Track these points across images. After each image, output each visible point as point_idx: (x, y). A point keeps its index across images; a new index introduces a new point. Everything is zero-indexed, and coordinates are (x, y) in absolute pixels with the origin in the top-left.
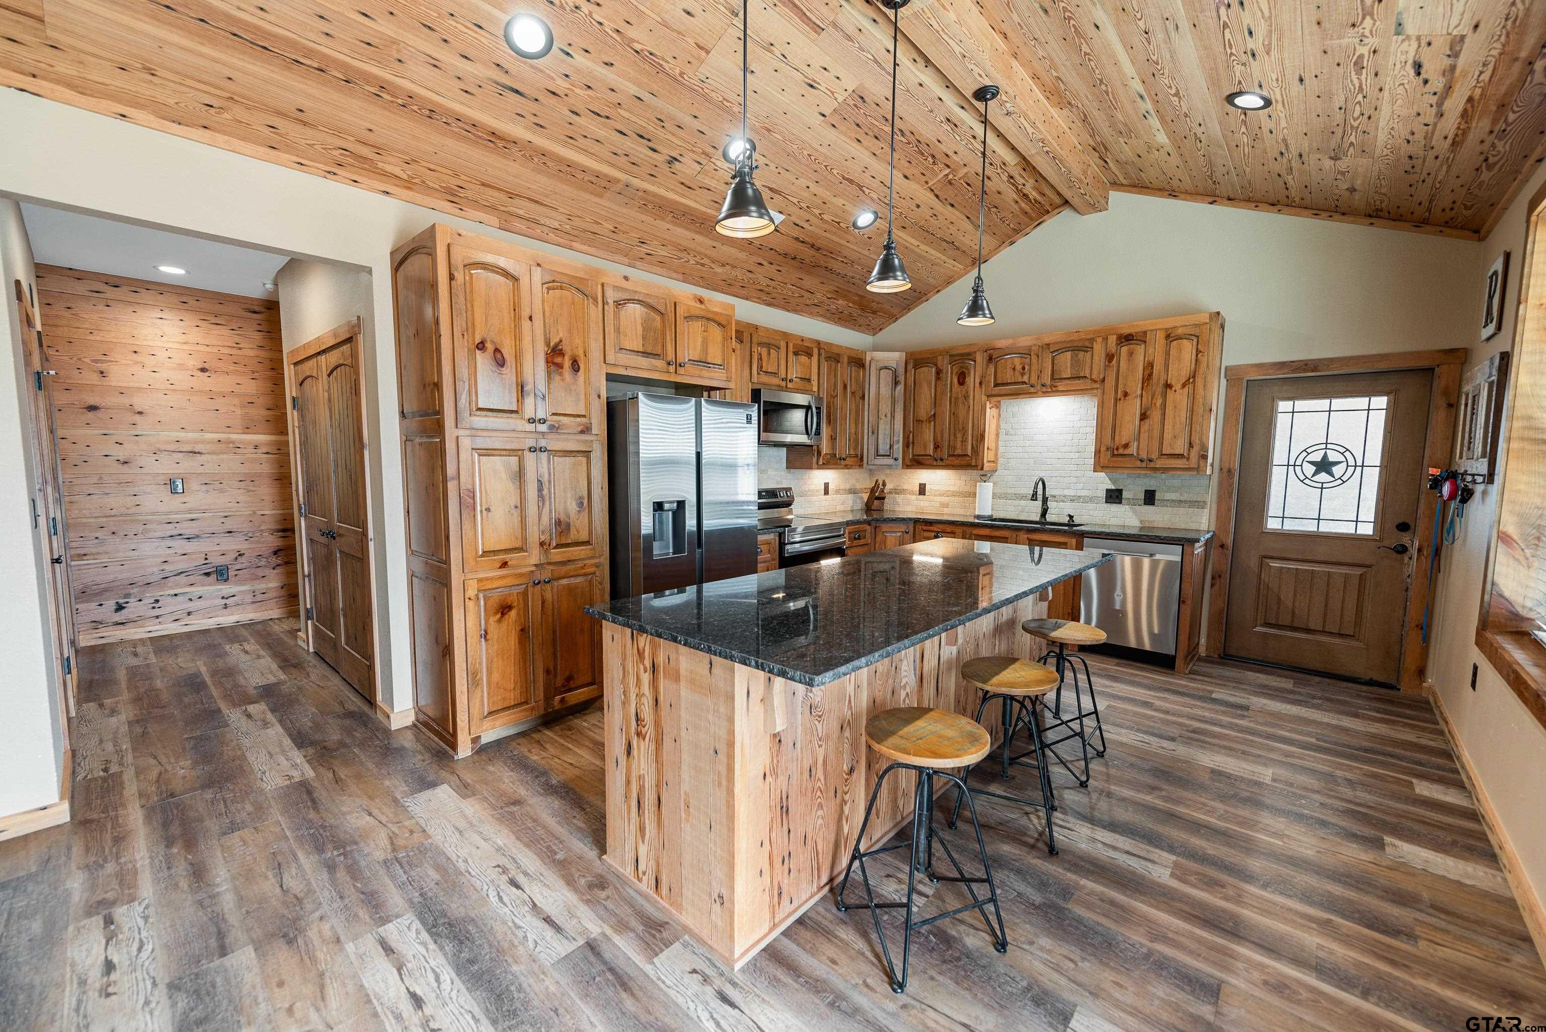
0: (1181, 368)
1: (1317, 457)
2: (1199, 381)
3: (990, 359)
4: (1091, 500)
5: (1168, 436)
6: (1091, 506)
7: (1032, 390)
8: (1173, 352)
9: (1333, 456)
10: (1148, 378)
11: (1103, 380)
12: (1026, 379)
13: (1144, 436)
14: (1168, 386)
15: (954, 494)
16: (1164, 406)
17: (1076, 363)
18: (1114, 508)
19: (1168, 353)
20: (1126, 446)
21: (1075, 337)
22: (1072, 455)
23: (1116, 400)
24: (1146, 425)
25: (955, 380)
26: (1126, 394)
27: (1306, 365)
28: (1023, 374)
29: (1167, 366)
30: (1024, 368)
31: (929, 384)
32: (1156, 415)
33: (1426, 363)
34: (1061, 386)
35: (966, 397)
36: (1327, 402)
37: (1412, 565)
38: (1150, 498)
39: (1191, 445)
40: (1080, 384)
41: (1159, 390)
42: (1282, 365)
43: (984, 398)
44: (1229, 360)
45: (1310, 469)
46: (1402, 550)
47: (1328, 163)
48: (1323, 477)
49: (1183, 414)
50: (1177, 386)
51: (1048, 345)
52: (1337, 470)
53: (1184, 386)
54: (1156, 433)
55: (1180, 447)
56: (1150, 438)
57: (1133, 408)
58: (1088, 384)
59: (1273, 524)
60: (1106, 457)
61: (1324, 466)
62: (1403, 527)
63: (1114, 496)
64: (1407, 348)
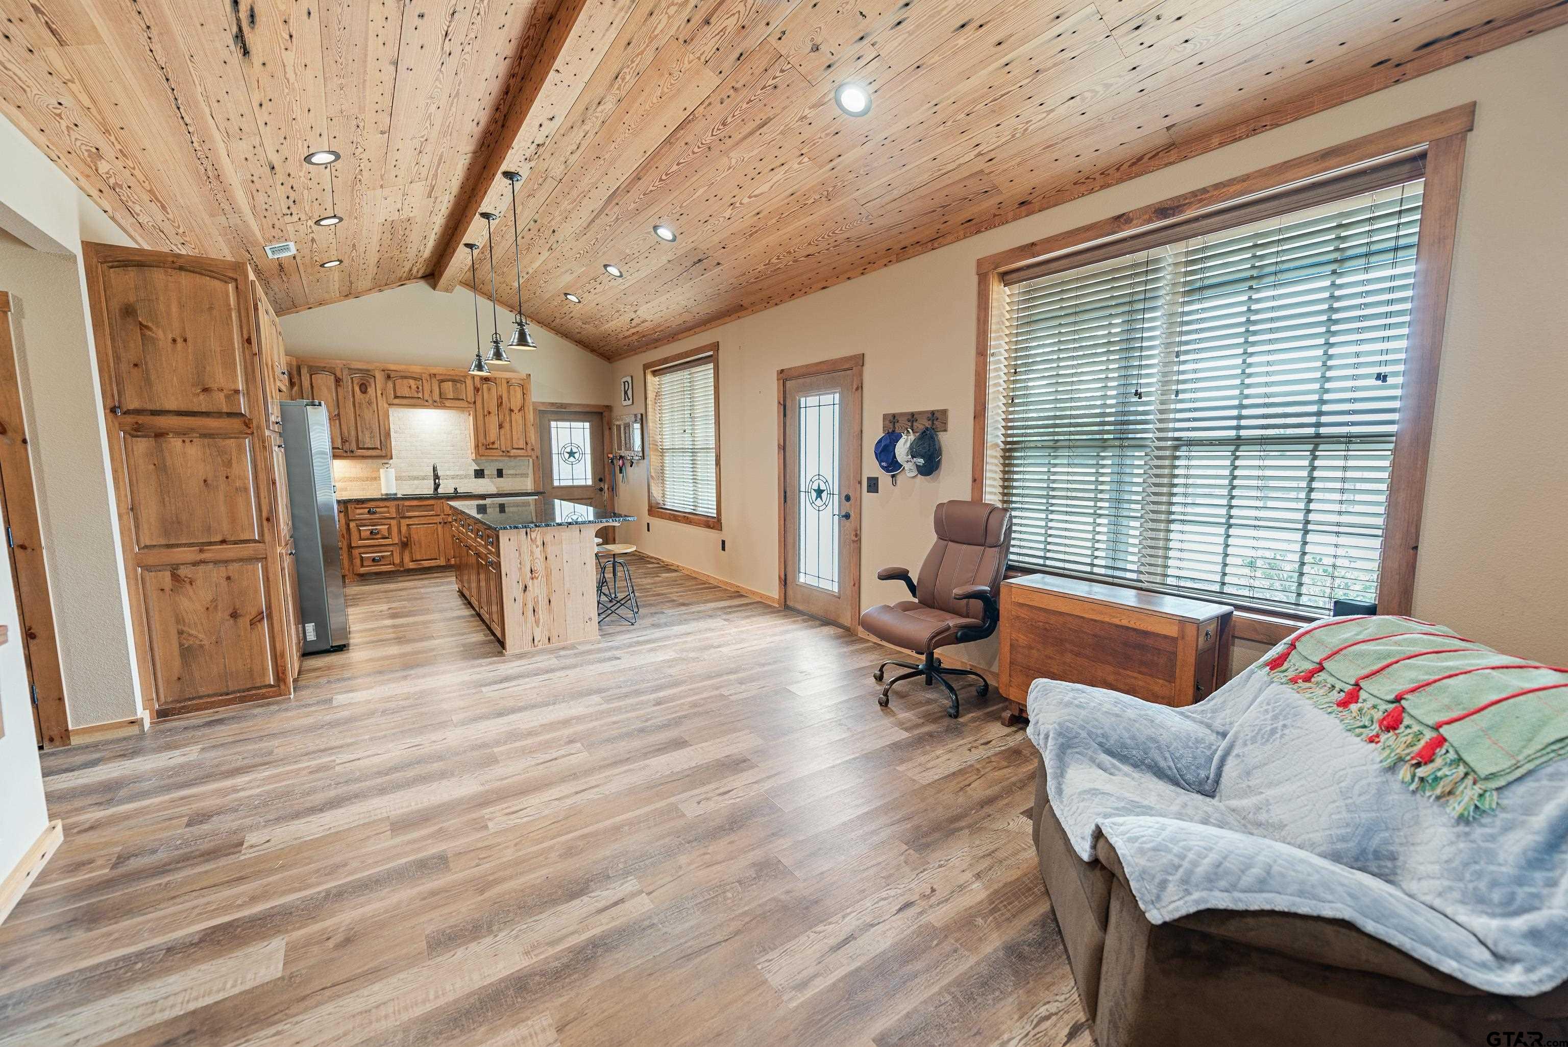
0: (516, 402)
1: (568, 450)
2: (526, 408)
3: (389, 377)
4: (466, 477)
5: (515, 438)
6: (466, 481)
7: (427, 404)
8: (512, 392)
9: (575, 450)
10: (500, 404)
11: (475, 402)
12: (420, 395)
13: (502, 438)
14: (511, 410)
15: (352, 480)
16: (511, 421)
17: (455, 390)
18: (480, 480)
19: (509, 392)
20: (493, 443)
21: (452, 373)
22: (449, 448)
23: (484, 416)
24: (502, 431)
25: (357, 389)
26: (489, 413)
27: (562, 406)
28: (418, 392)
29: (509, 399)
30: (418, 388)
31: (329, 389)
32: (507, 425)
33: (601, 411)
34: (448, 403)
35: (370, 403)
36: (568, 423)
37: (606, 495)
38: (500, 473)
39: (527, 443)
40: (458, 404)
41: (507, 412)
42: (552, 404)
43: (386, 405)
44: (534, 399)
45: (567, 456)
46: (601, 490)
47: (580, 323)
48: (572, 459)
49: (521, 427)
50: (516, 411)
51: (435, 375)
52: (577, 455)
53: (519, 411)
54: (509, 436)
55: (522, 444)
56: (506, 439)
57: (493, 422)
58: (465, 404)
59: (556, 483)
60: (482, 450)
61: (571, 454)
62: (601, 480)
63: (479, 474)
64: (592, 402)
